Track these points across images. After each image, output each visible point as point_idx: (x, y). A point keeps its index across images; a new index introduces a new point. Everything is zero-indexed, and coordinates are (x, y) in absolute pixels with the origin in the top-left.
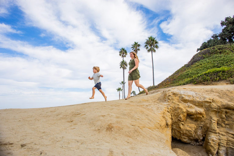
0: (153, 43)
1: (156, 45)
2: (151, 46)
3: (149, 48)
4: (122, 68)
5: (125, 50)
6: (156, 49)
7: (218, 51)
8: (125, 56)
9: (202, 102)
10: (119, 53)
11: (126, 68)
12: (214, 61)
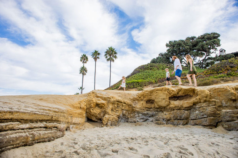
0: (112, 54)
1: (114, 55)
2: (111, 56)
3: (109, 57)
4: (81, 74)
5: (86, 56)
6: (114, 59)
7: (150, 67)
8: (86, 62)
9: (106, 98)
10: (80, 59)
11: (85, 74)
12: (143, 75)
